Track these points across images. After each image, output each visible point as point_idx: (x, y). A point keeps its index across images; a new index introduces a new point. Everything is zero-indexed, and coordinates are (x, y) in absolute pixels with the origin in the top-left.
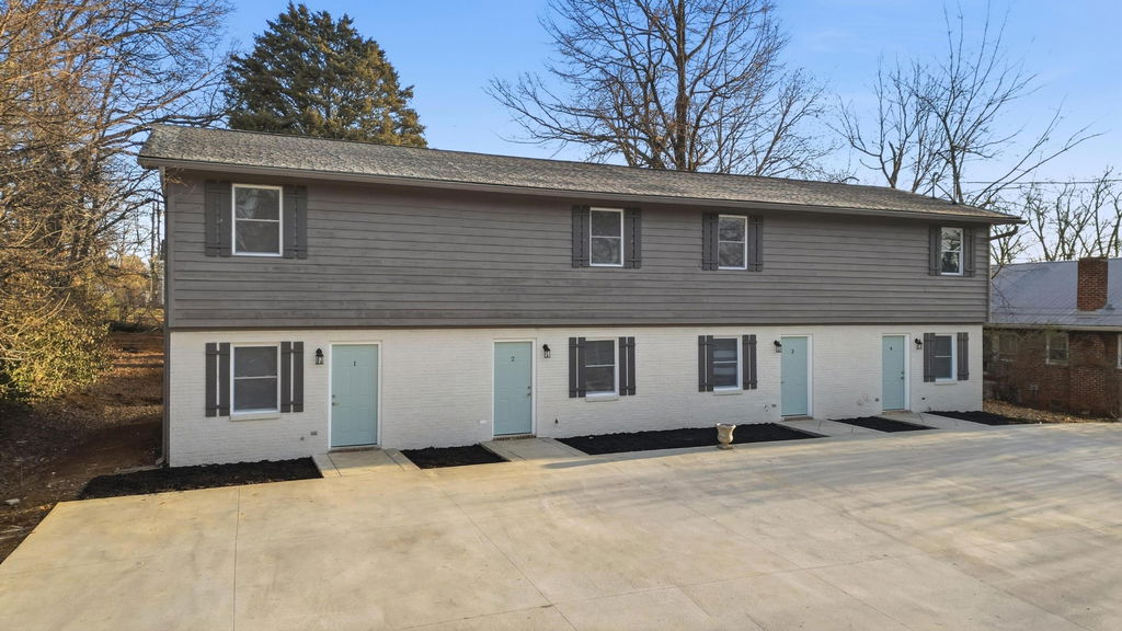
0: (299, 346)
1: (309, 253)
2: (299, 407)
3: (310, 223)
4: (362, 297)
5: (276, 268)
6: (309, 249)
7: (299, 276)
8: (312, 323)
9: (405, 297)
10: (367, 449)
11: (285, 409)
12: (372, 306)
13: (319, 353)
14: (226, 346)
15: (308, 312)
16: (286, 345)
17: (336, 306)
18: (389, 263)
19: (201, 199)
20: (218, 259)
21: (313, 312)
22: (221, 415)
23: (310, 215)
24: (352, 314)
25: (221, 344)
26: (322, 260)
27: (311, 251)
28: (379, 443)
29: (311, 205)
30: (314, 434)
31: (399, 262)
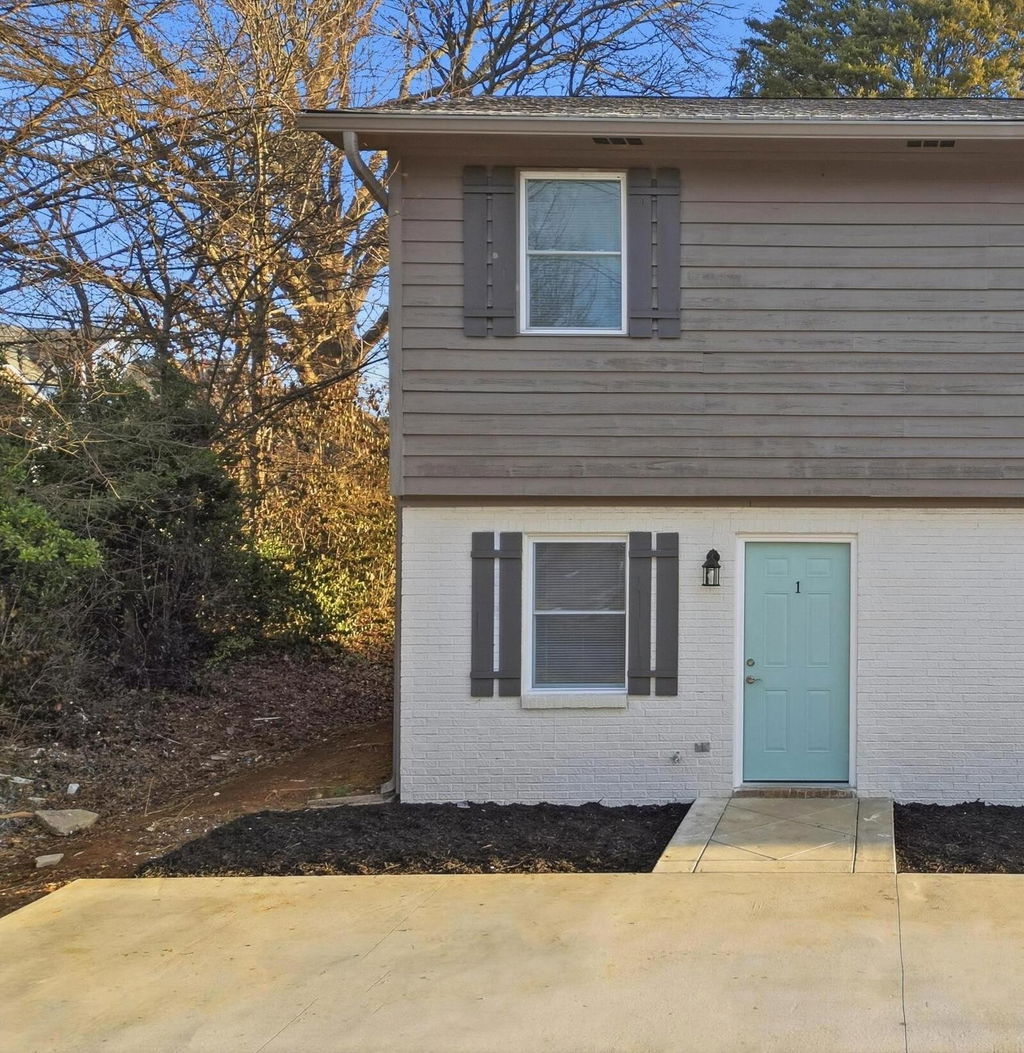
0: (670, 542)
1: (685, 326)
2: (668, 685)
3: (687, 254)
4: (805, 428)
5: (613, 362)
6: (686, 315)
7: (660, 378)
8: (691, 489)
9: (908, 428)
10: (820, 794)
11: (638, 688)
12: (828, 448)
13: (713, 560)
14: (513, 541)
15: (684, 463)
16: (640, 539)
17: (745, 449)
18: (870, 343)
19: (454, 208)
20: (491, 343)
21: (695, 464)
22: (503, 694)
23: (687, 236)
24: (782, 468)
25: (504, 536)
26: (713, 342)
27: (689, 319)
28: (852, 782)
29: (689, 213)
30: (702, 748)
31: (893, 343)
